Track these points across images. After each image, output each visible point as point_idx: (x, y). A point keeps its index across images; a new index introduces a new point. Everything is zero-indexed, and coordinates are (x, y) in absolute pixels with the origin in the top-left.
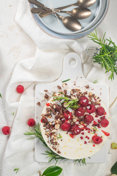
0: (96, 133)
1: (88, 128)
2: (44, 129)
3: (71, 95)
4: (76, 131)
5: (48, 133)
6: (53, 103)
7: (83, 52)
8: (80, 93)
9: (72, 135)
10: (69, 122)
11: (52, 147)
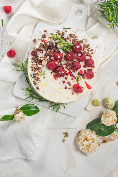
0: (78, 82)
1: (73, 74)
2: (31, 61)
3: (67, 38)
4: (60, 72)
5: (34, 66)
6: (48, 40)
7: (92, 4)
8: (76, 39)
9: (56, 77)
10: (57, 63)
11: (33, 82)
